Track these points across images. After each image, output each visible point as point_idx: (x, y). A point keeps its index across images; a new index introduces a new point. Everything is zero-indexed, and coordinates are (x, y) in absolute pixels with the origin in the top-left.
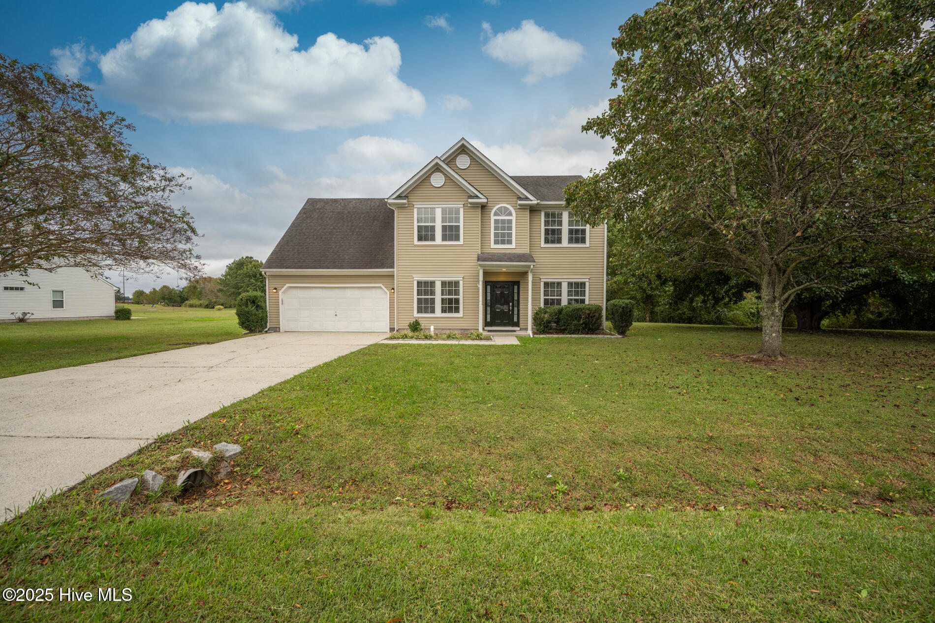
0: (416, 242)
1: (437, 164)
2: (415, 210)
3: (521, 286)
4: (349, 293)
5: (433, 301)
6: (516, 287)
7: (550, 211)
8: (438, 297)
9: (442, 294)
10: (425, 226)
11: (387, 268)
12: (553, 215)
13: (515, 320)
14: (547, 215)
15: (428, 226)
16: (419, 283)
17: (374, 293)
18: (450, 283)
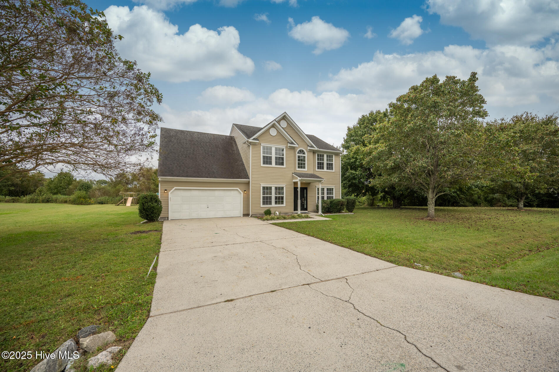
0: (262, 165)
1: (274, 124)
2: (262, 147)
3: (308, 190)
4: (217, 193)
5: (270, 198)
6: (305, 190)
7: (320, 153)
8: (273, 196)
9: (276, 194)
10: (266, 156)
11: (244, 179)
12: (321, 155)
13: (305, 207)
14: (318, 155)
15: (268, 156)
16: (264, 188)
17: (233, 193)
18: (279, 188)
